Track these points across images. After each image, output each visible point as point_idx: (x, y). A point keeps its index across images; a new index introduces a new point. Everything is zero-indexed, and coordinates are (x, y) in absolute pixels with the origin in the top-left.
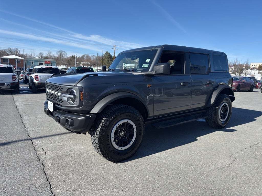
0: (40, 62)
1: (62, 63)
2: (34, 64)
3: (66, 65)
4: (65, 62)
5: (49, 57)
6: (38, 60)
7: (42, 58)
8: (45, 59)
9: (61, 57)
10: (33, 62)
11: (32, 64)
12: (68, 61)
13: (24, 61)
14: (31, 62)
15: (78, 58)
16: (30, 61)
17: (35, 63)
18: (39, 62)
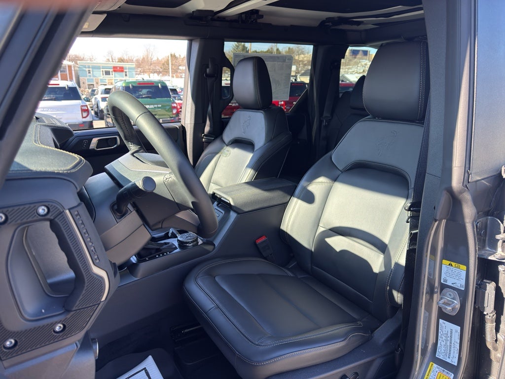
0: (104, 70)
1: (151, 70)
2: (93, 73)
3: (159, 73)
4: (158, 68)
5: (126, 58)
6: (99, 65)
7: (113, 62)
8: (118, 62)
9: (148, 58)
10: (91, 69)
11: (88, 74)
12: (164, 64)
13: (73, 68)
14: (87, 69)
15: (183, 59)
16: (85, 69)
17: (95, 73)
18: (102, 70)
